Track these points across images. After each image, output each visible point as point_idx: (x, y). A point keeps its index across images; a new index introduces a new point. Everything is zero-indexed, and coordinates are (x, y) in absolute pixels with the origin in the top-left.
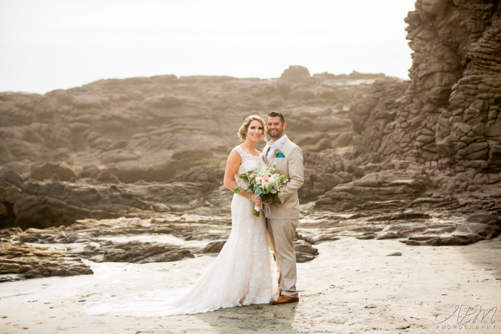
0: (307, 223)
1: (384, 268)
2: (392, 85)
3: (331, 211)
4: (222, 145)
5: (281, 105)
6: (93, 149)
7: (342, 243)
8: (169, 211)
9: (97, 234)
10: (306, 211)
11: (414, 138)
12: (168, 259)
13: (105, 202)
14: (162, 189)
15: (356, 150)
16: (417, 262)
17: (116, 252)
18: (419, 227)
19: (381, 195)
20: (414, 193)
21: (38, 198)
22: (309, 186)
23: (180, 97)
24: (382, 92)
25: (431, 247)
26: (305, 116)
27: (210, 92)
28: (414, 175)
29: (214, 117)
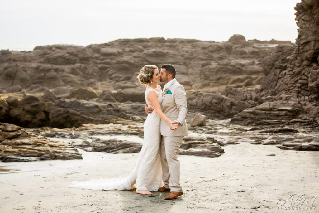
0: (222, 132)
1: (261, 164)
2: (288, 48)
3: (241, 125)
4: (187, 81)
5: (226, 58)
6: (111, 81)
7: (241, 146)
8: (142, 121)
9: (93, 134)
10: (225, 125)
11: (297, 81)
12: (131, 152)
13: (103, 114)
14: (140, 107)
15: (262, 87)
16: (283, 161)
17: (100, 146)
18: (290, 138)
19: (271, 116)
20: (292, 116)
21: (63, 109)
22: (229, 108)
23: (165, 51)
24: (282, 52)
25: (295, 151)
26: (238, 65)
27: (184, 49)
28: (292, 105)
29: (185, 64)
